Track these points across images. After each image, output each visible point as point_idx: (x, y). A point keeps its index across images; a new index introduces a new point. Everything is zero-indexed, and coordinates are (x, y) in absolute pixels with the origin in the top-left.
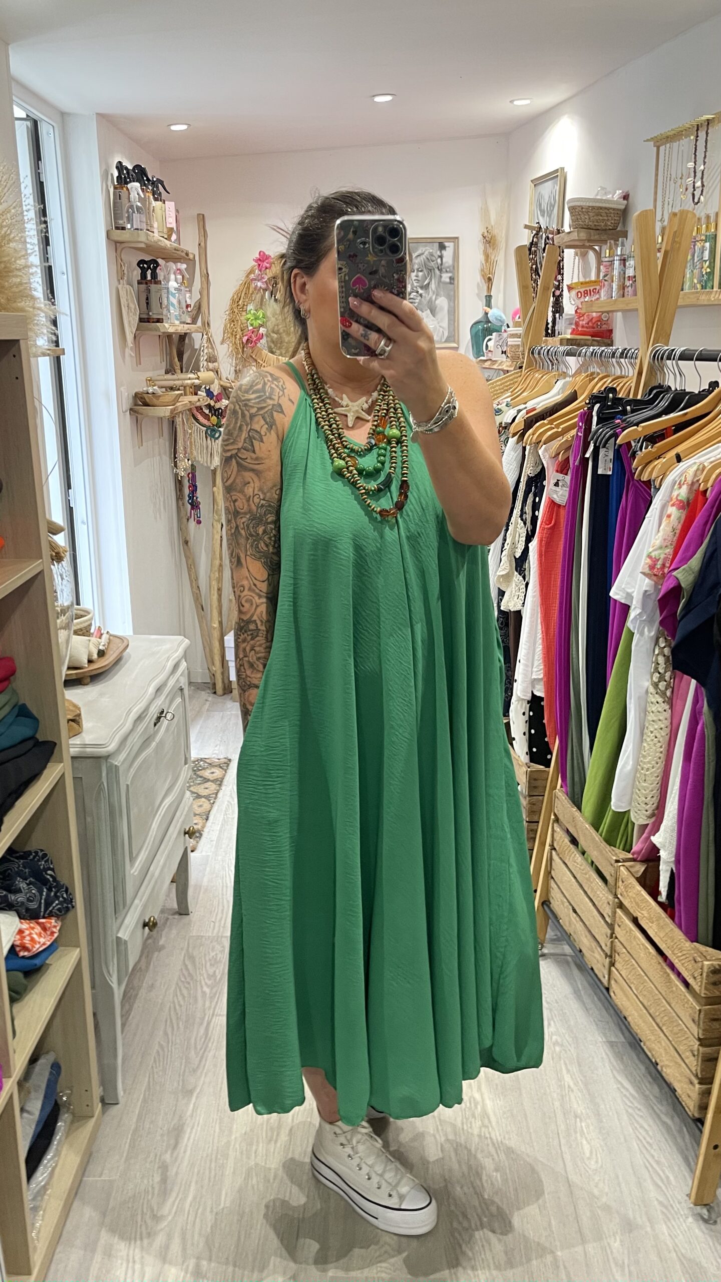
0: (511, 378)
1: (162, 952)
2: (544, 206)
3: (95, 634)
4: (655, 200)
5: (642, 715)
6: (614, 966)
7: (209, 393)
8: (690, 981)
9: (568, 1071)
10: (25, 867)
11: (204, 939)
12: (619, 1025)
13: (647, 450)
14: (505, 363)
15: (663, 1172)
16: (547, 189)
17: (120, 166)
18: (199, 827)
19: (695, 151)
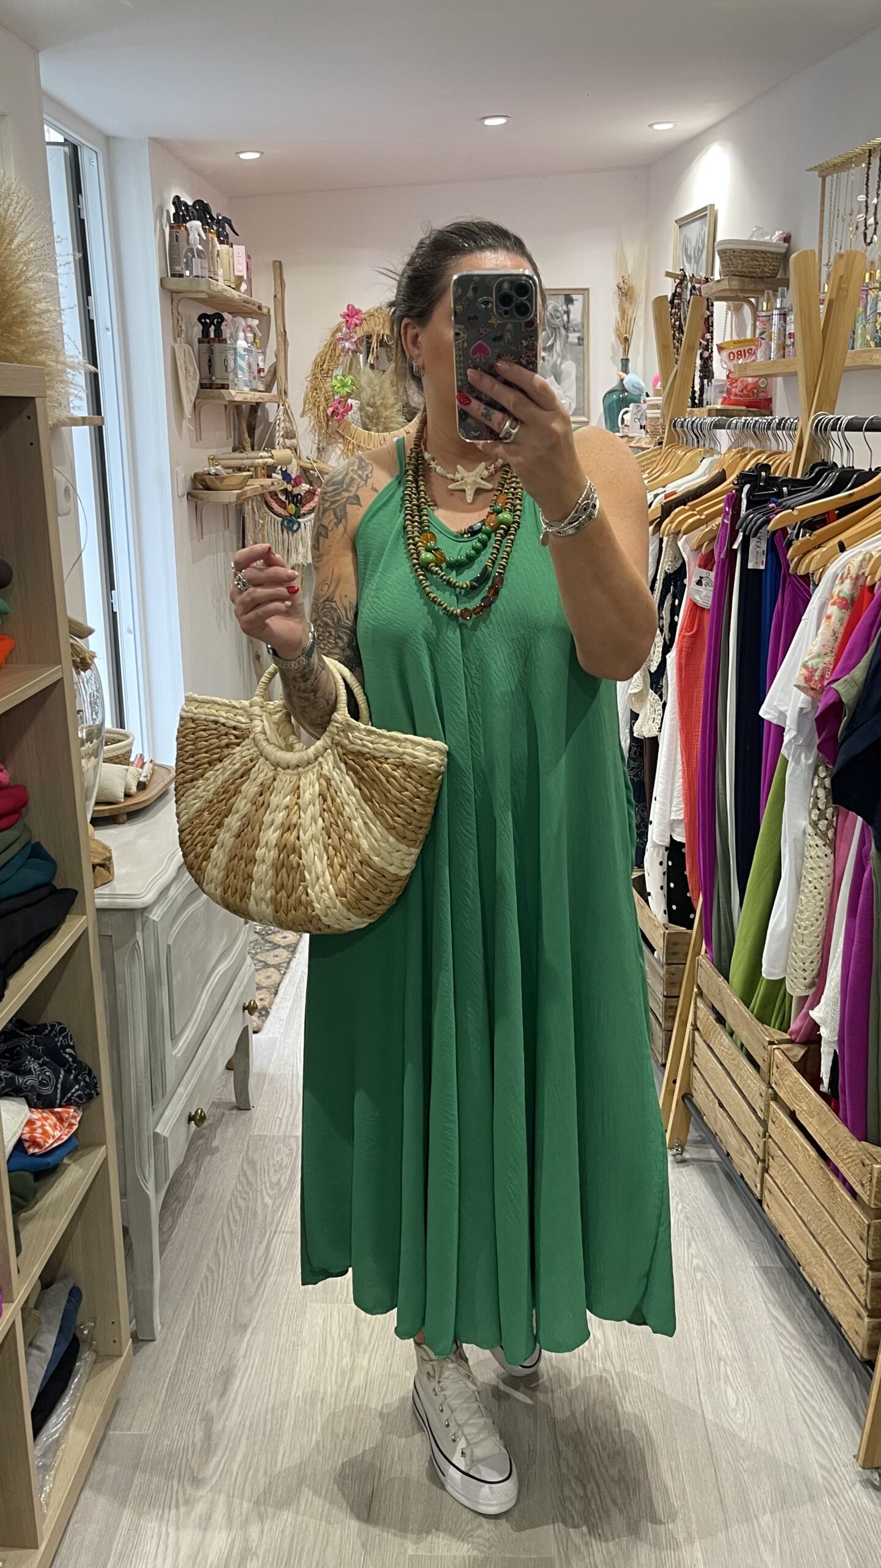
0: (648, 456)
1: (214, 1156)
2: (691, 252)
3: (136, 761)
4: (821, 242)
5: (801, 860)
6: (768, 1172)
7: (286, 476)
8: (858, 1189)
9: (711, 1302)
10: (37, 1043)
11: (267, 1140)
12: (776, 1246)
13: (805, 538)
14: (644, 439)
15: (826, 1428)
16: (695, 230)
17: (177, 202)
18: (266, 1003)
19: (867, 181)
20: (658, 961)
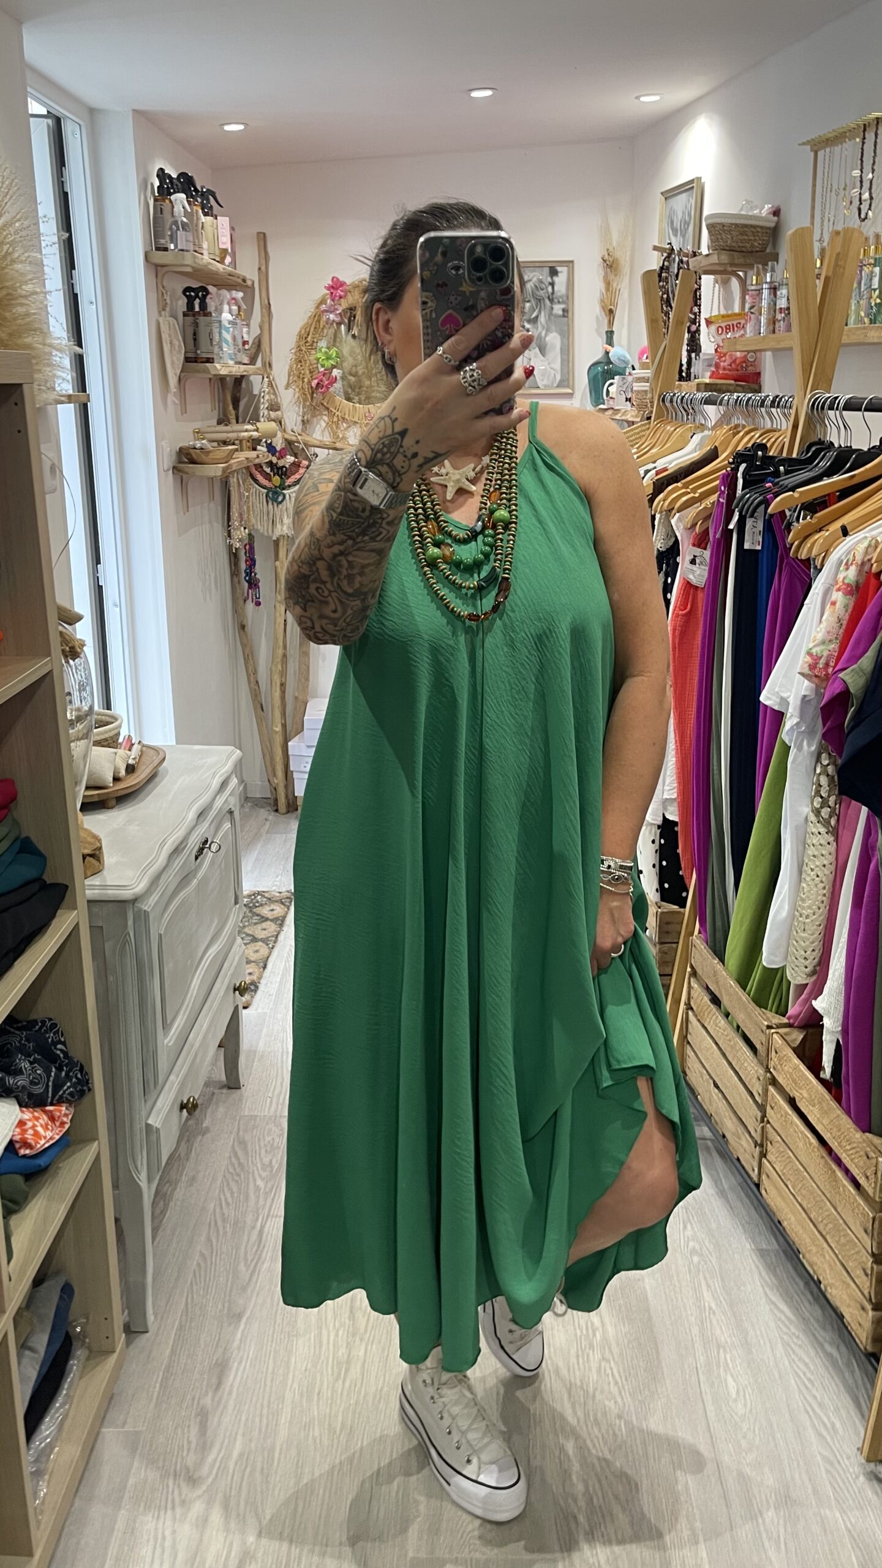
0: (637, 431)
1: (206, 1136)
2: (677, 224)
3: (124, 743)
4: (813, 216)
5: (801, 848)
6: (765, 1157)
7: (271, 448)
8: (862, 1181)
9: (708, 1286)
10: (28, 1040)
11: (258, 1120)
12: (771, 1228)
13: (806, 521)
14: (630, 413)
15: (829, 1418)
16: (681, 202)
17: (161, 174)
18: (255, 978)
19: (862, 156)
20: (650, 939)
